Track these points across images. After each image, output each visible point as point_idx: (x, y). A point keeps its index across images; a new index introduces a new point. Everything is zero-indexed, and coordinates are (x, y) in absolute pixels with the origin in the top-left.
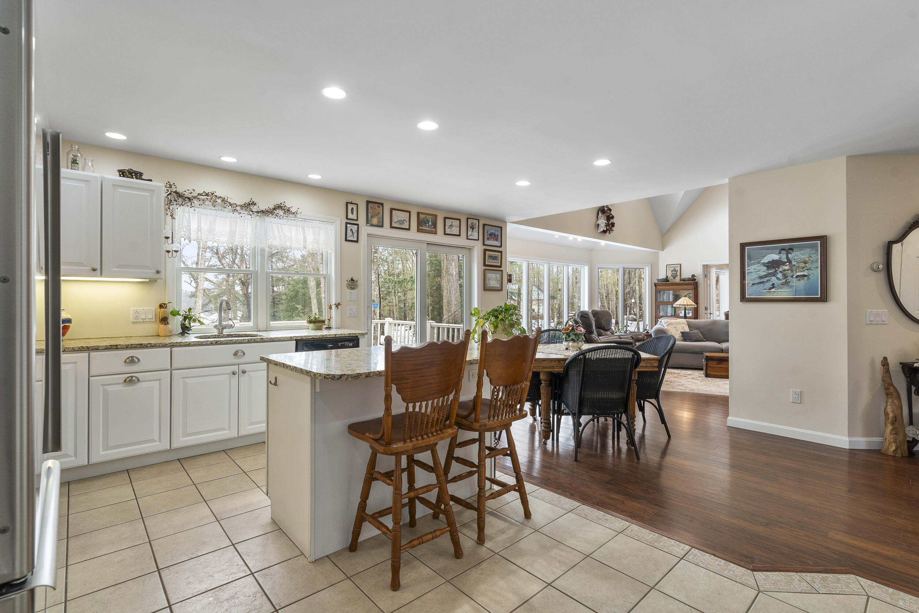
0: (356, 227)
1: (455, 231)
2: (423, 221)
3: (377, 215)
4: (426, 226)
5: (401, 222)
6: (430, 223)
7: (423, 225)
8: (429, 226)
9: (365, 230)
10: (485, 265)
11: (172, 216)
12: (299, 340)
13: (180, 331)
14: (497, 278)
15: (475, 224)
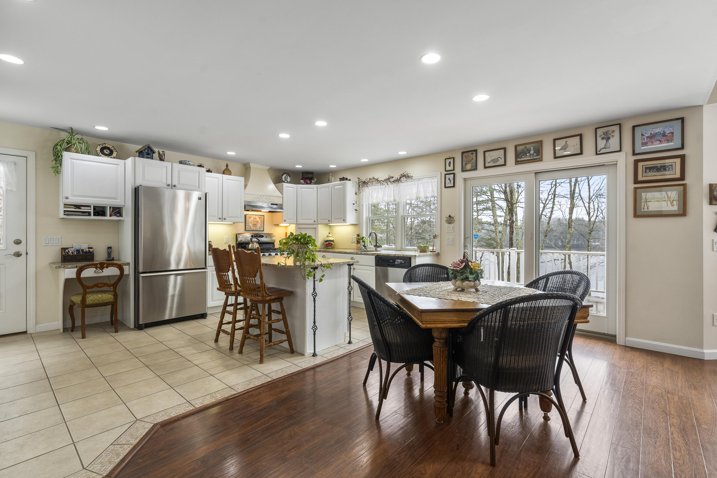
0: (453, 175)
1: (573, 149)
2: (522, 153)
3: (470, 161)
4: (527, 156)
5: (496, 160)
6: (532, 152)
7: (521, 156)
8: (530, 155)
9: (460, 176)
10: (636, 181)
11: (356, 194)
12: (377, 255)
13: (364, 248)
14: (669, 197)
15: (613, 131)
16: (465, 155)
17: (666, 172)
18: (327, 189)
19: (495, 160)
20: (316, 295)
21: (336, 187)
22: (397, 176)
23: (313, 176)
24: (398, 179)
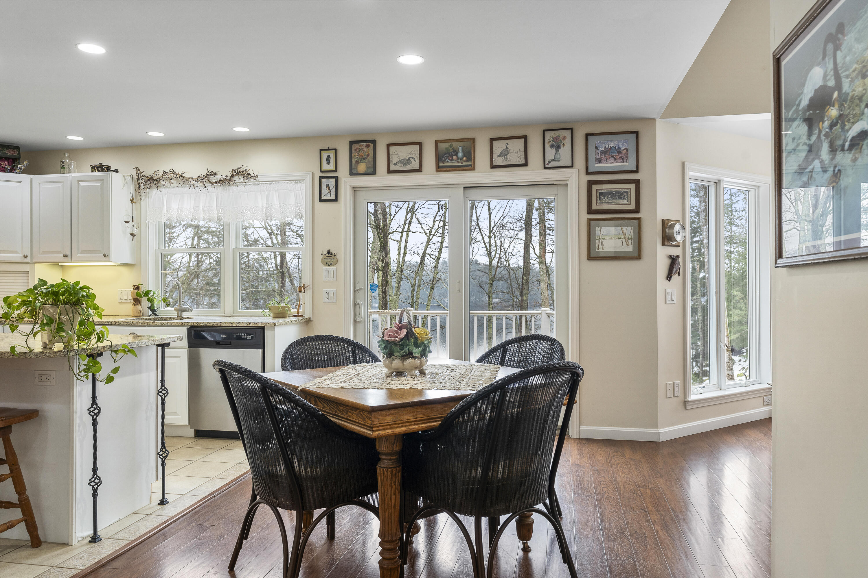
0: (333, 180)
1: (516, 157)
2: (445, 154)
3: (365, 159)
4: (453, 159)
6: (460, 154)
7: (445, 160)
8: (458, 158)
9: (347, 182)
10: (590, 211)
11: (132, 201)
12: (191, 327)
13: (150, 313)
14: (624, 234)
15: (564, 138)
16: (355, 146)
17: (621, 201)
18: (59, 185)
19: (405, 161)
20: (99, 412)
21: (82, 184)
22: (224, 172)
23: (19, 154)
24: (228, 178)
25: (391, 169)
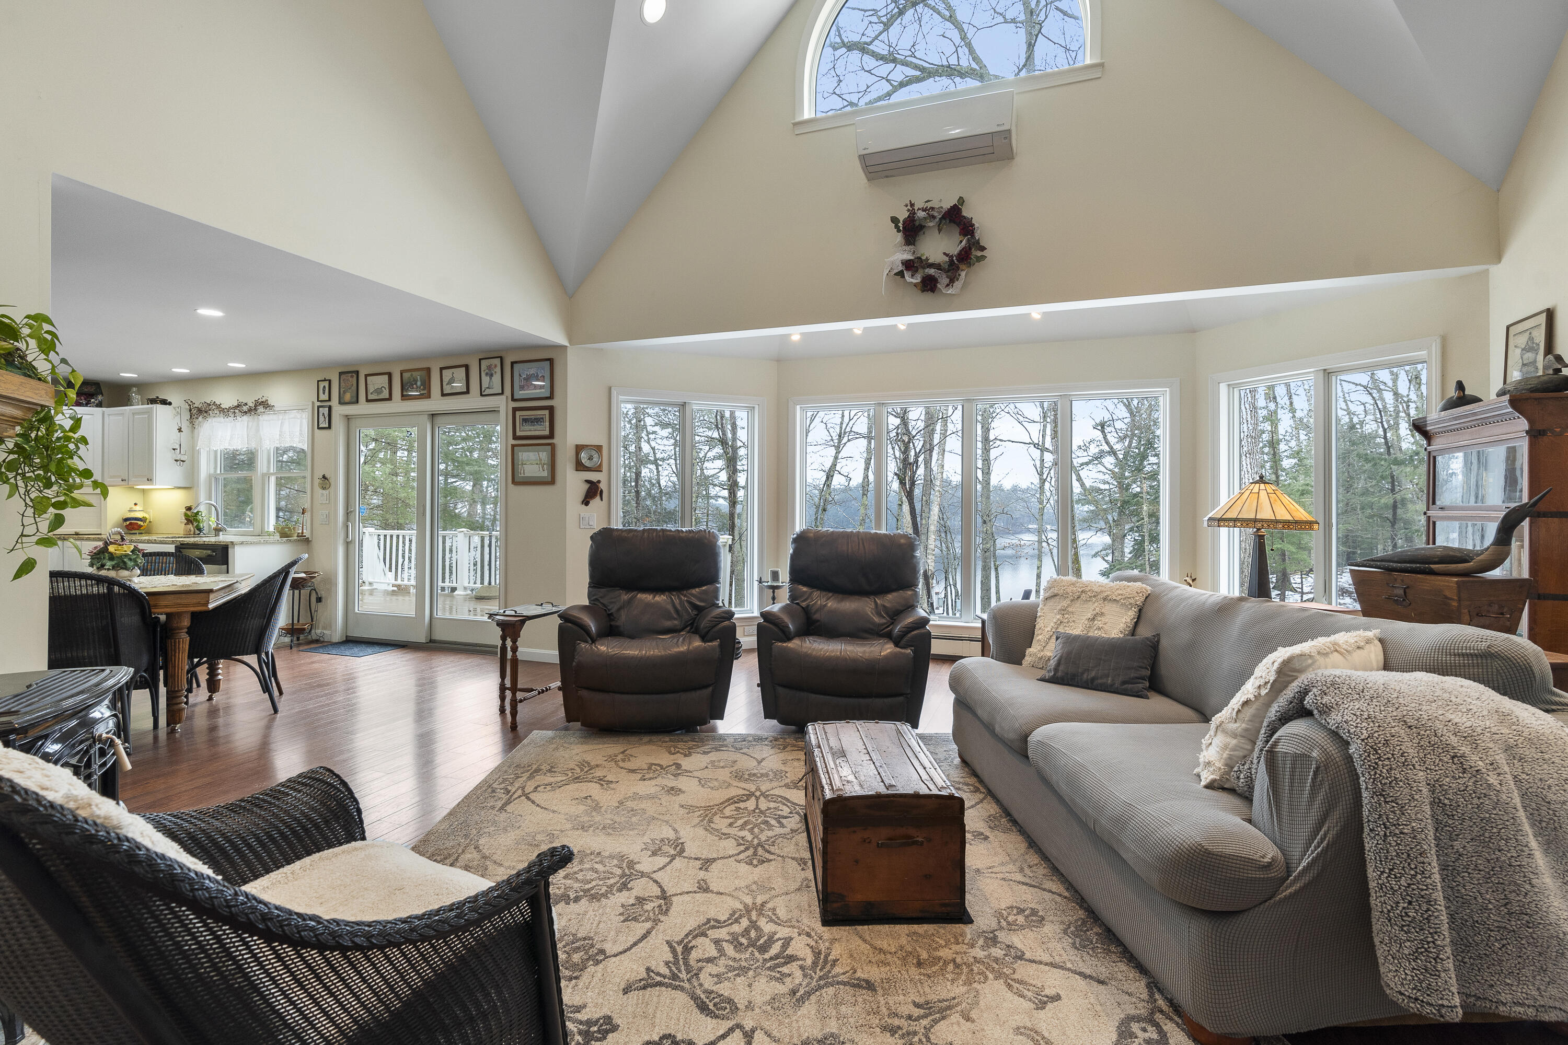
0: (328, 409)
1: (459, 385)
2: (408, 383)
3: (350, 389)
4: (413, 389)
5: (379, 391)
7: (408, 389)
8: (418, 387)
10: (515, 437)
11: (180, 430)
13: (197, 531)
14: (541, 460)
15: (496, 366)
16: (343, 377)
17: (538, 427)
18: (123, 417)
21: (137, 416)
22: (248, 403)
24: (253, 408)
25: (369, 398)
